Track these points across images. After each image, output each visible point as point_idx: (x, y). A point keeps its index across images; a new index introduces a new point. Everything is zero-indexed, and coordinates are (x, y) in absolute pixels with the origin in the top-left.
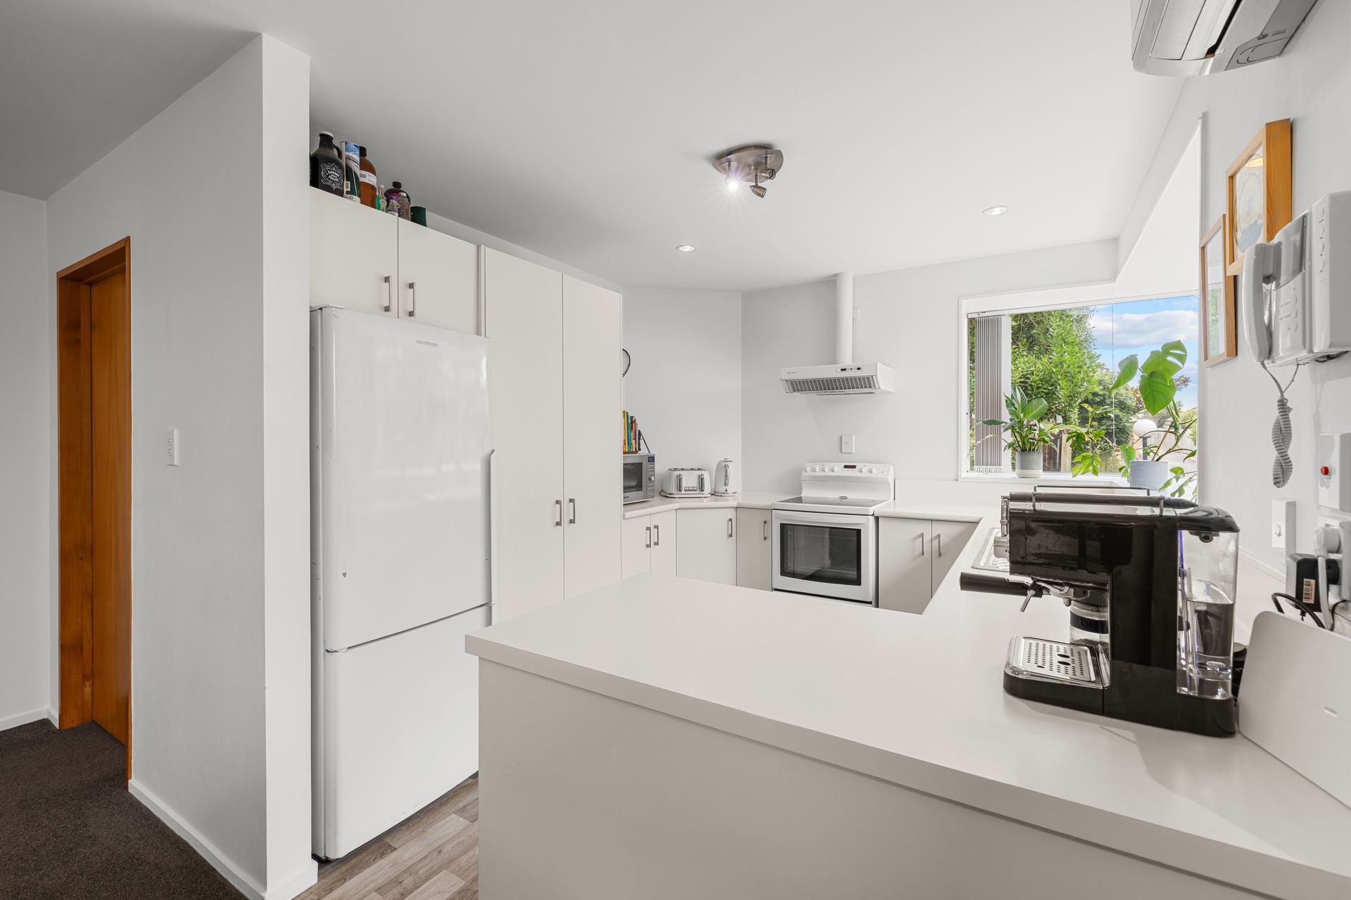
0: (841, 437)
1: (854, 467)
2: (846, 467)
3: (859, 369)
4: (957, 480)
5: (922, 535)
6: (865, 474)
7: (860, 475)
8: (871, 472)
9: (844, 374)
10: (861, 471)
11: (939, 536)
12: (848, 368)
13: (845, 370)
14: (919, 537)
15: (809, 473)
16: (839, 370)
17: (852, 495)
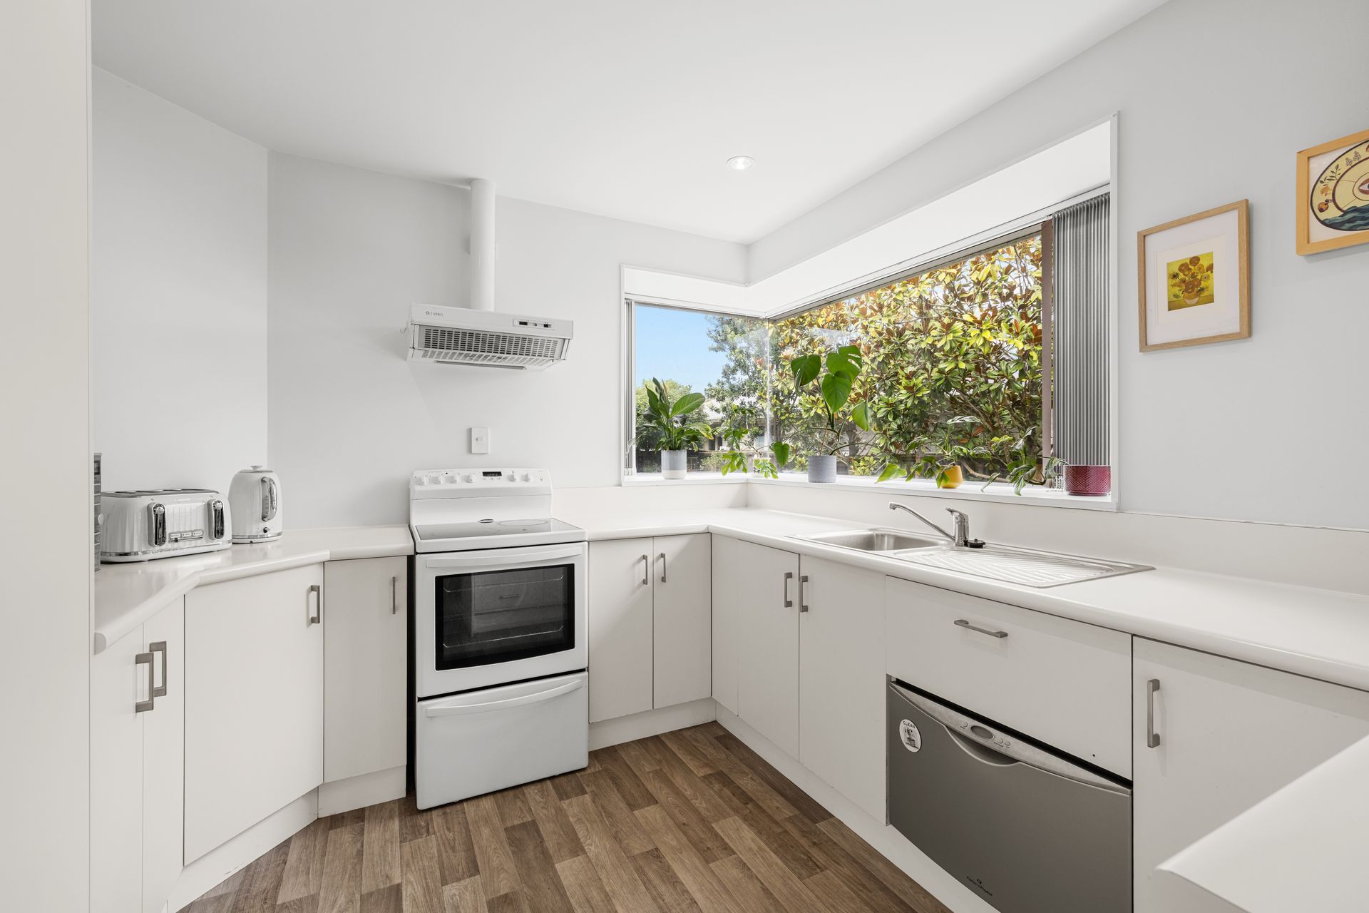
0: (470, 430)
1: (499, 474)
2: (485, 474)
3: (546, 326)
4: (621, 485)
5: (645, 557)
6: (519, 483)
7: (511, 485)
8: (526, 479)
9: (523, 331)
10: (512, 479)
11: (663, 556)
12: (530, 321)
13: (525, 324)
14: (639, 561)
15: (428, 486)
16: (517, 323)
17: (500, 516)
